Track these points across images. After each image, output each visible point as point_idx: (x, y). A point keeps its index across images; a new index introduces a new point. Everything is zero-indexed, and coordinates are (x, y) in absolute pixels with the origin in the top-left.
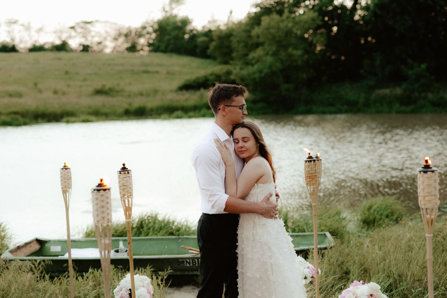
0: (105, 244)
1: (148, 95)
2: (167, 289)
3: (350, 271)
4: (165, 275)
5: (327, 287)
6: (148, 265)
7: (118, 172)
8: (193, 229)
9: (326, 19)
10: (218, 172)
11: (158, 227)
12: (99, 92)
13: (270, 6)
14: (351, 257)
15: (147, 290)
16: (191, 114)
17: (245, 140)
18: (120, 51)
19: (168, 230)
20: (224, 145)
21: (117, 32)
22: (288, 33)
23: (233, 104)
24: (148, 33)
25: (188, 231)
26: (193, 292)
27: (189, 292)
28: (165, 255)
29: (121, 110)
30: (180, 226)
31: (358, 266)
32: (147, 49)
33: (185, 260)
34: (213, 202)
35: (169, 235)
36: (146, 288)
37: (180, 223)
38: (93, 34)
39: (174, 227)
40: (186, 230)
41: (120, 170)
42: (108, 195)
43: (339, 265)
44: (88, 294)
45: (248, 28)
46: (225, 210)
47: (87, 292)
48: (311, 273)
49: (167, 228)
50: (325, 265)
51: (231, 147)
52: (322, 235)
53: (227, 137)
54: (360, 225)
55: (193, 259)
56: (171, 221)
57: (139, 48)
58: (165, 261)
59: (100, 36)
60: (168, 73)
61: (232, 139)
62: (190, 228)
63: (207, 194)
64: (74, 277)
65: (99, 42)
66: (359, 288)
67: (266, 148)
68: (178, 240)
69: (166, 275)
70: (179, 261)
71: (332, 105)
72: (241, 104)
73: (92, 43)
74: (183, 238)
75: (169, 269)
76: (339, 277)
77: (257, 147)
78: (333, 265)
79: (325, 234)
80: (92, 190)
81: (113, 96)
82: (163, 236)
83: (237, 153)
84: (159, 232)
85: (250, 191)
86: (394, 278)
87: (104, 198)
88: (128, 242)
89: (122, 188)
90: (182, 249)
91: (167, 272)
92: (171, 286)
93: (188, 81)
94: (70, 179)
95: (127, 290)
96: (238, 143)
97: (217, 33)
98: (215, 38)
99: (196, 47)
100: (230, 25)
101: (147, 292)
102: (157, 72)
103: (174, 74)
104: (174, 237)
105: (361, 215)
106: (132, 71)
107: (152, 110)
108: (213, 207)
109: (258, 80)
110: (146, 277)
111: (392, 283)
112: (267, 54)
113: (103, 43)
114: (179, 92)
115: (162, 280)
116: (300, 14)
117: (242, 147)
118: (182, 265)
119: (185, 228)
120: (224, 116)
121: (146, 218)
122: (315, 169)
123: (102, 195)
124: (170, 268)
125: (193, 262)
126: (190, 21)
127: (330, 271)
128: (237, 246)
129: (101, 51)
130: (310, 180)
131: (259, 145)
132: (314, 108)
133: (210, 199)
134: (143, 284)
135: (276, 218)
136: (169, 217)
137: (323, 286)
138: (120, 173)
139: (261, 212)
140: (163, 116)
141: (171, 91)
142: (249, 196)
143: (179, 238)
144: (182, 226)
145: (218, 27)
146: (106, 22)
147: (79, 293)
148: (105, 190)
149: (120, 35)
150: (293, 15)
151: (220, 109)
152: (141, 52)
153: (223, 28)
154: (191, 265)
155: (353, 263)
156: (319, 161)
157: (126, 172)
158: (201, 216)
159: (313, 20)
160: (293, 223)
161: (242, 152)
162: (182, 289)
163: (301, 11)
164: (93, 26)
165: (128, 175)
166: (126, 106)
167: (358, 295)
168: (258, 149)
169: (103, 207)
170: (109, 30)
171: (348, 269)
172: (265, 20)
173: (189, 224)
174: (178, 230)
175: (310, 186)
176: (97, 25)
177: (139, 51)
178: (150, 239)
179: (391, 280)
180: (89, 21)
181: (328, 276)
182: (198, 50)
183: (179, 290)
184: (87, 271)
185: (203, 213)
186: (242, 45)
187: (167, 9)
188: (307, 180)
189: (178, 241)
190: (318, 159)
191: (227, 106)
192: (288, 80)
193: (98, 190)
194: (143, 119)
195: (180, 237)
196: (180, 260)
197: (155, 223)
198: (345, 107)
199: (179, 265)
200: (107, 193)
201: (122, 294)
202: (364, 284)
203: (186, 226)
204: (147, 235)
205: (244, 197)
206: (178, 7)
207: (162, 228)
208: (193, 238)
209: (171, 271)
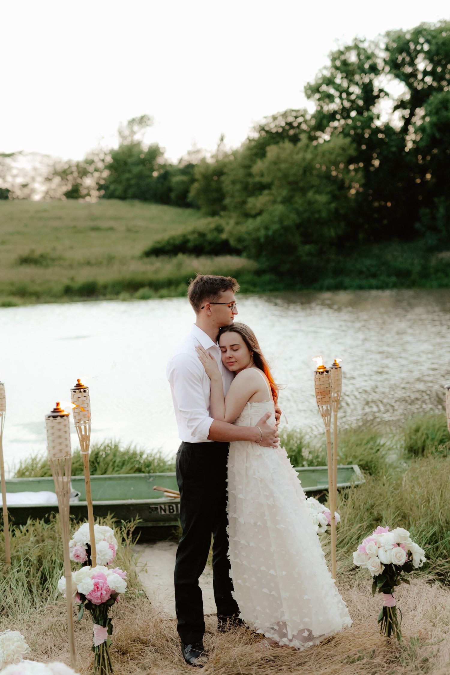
0: (63, 482)
1: (99, 264)
2: (134, 546)
3: (382, 517)
4: (131, 526)
5: (351, 539)
6: (109, 514)
7: (71, 390)
8: (170, 463)
9: (364, 147)
10: (199, 390)
11: (120, 462)
12: (25, 261)
13: (280, 130)
14: (384, 499)
15: (110, 544)
16: (164, 292)
17: (235, 348)
18: (55, 198)
19: (134, 465)
20: (208, 353)
21: (51, 169)
22: (308, 169)
23: (221, 301)
24: (96, 170)
25: (162, 467)
26: (171, 549)
27: (165, 550)
28: (131, 499)
29: (58, 288)
30: (150, 459)
31: (393, 510)
32: (95, 193)
33: (159, 507)
34: (194, 428)
35: (135, 472)
36: (108, 542)
37: (150, 456)
38: (15, 172)
39: (142, 462)
40: (159, 465)
41: (74, 388)
42: (66, 422)
43: (367, 510)
44: (29, 552)
45: (247, 162)
46: (208, 438)
47: (28, 550)
48: (327, 519)
49: (132, 463)
50: (348, 510)
51: (218, 356)
52: (348, 469)
53: (212, 344)
54: (405, 454)
55: (170, 504)
56: (138, 452)
57: (84, 192)
58: (131, 508)
59: (25, 176)
60: (129, 230)
61: (218, 346)
62: (164, 463)
63: (186, 418)
64: (9, 530)
65: (24, 183)
66: (383, 535)
67: (261, 358)
68: (149, 479)
69: (133, 527)
70: (150, 508)
71: (374, 276)
72: (230, 301)
73: (13, 185)
74: (156, 476)
75: (137, 518)
76: (367, 524)
77: (251, 356)
78: (360, 509)
79: (352, 468)
80: (46, 416)
81: (47, 266)
82: (128, 473)
83: (226, 364)
84: (121, 468)
85: (242, 411)
86: (440, 525)
87: (61, 426)
88: (85, 481)
89: (76, 410)
90: (155, 491)
91: (135, 521)
92: (140, 542)
93: (159, 242)
94: (4, 398)
95: (84, 545)
96: (226, 351)
97: (202, 170)
98: (198, 176)
99: (170, 190)
100: (220, 158)
101: (108, 547)
102: (111, 229)
103: (137, 232)
104: (142, 475)
105: (405, 440)
106: (74, 227)
107: (105, 287)
108: (193, 434)
109: (262, 240)
110: (107, 528)
111: (437, 531)
112: (274, 202)
113: (30, 186)
114: (146, 260)
115: (128, 534)
116: (325, 141)
117: (231, 357)
118: (155, 512)
119: (158, 461)
120: (208, 316)
121: (102, 448)
122: (328, 382)
123: (59, 423)
124: (139, 516)
125: (170, 509)
126: (161, 150)
127: (355, 518)
128: (227, 483)
129: (27, 198)
130: (322, 397)
131: (252, 353)
132: (347, 281)
133: (190, 424)
134: (105, 536)
135: (276, 447)
136: (135, 447)
137: (345, 538)
138: (74, 392)
139: (254, 439)
140: (122, 295)
141: (133, 258)
142: (241, 418)
143: (150, 477)
144: (154, 460)
145: (203, 160)
146: (33, 154)
147: (17, 551)
148: (62, 416)
149: (56, 173)
150: (315, 143)
151: (203, 308)
152: (88, 199)
153: (210, 161)
154: (168, 512)
155: (386, 506)
156: (338, 369)
157: (82, 390)
158: (181, 446)
159: (343, 149)
160: (310, 453)
161: (231, 364)
162: (155, 546)
163: (326, 137)
164: (14, 161)
165: (85, 394)
166: (66, 282)
167: (382, 545)
168: (252, 359)
169: (60, 437)
170: (38, 165)
171: (381, 514)
172: (272, 151)
173: (163, 456)
174: (148, 465)
175: (322, 404)
176: (20, 158)
177: (83, 197)
178: (110, 479)
179: (436, 528)
180: (8, 152)
181: (352, 524)
182: (173, 195)
183: (152, 547)
184: (24, 523)
185: (183, 442)
186: (238, 187)
187: (127, 133)
188: (318, 397)
189: (148, 481)
190: (336, 367)
191: (213, 303)
192: (307, 239)
193: (54, 417)
194: (92, 300)
195: (151, 474)
196: (151, 506)
197: (115, 455)
198: (393, 279)
199: (150, 512)
200: (65, 420)
201: (77, 550)
202: (391, 530)
203: (160, 459)
204: (105, 472)
205: (234, 421)
206: (143, 130)
207: (126, 463)
208: (169, 475)
209: (141, 520)
